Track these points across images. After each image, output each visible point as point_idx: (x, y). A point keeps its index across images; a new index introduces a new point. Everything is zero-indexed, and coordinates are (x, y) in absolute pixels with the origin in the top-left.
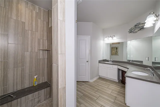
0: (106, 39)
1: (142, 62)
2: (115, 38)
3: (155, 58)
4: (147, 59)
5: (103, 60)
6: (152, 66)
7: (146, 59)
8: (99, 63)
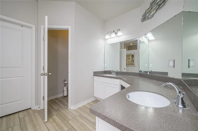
0: (107, 37)
1: (167, 73)
2: (120, 33)
3: (189, 61)
4: (171, 64)
5: (105, 71)
6: (181, 78)
7: (169, 64)
8: (94, 75)
